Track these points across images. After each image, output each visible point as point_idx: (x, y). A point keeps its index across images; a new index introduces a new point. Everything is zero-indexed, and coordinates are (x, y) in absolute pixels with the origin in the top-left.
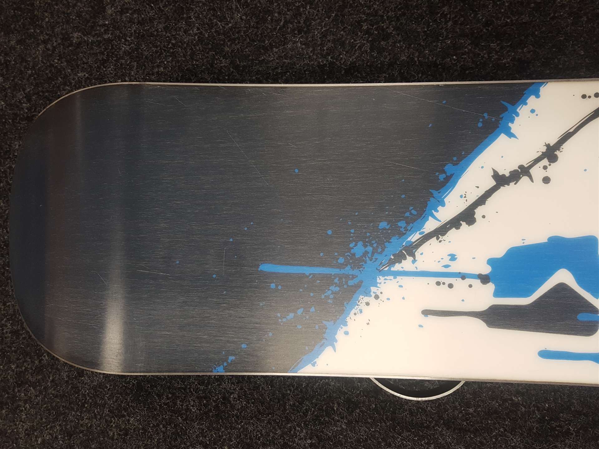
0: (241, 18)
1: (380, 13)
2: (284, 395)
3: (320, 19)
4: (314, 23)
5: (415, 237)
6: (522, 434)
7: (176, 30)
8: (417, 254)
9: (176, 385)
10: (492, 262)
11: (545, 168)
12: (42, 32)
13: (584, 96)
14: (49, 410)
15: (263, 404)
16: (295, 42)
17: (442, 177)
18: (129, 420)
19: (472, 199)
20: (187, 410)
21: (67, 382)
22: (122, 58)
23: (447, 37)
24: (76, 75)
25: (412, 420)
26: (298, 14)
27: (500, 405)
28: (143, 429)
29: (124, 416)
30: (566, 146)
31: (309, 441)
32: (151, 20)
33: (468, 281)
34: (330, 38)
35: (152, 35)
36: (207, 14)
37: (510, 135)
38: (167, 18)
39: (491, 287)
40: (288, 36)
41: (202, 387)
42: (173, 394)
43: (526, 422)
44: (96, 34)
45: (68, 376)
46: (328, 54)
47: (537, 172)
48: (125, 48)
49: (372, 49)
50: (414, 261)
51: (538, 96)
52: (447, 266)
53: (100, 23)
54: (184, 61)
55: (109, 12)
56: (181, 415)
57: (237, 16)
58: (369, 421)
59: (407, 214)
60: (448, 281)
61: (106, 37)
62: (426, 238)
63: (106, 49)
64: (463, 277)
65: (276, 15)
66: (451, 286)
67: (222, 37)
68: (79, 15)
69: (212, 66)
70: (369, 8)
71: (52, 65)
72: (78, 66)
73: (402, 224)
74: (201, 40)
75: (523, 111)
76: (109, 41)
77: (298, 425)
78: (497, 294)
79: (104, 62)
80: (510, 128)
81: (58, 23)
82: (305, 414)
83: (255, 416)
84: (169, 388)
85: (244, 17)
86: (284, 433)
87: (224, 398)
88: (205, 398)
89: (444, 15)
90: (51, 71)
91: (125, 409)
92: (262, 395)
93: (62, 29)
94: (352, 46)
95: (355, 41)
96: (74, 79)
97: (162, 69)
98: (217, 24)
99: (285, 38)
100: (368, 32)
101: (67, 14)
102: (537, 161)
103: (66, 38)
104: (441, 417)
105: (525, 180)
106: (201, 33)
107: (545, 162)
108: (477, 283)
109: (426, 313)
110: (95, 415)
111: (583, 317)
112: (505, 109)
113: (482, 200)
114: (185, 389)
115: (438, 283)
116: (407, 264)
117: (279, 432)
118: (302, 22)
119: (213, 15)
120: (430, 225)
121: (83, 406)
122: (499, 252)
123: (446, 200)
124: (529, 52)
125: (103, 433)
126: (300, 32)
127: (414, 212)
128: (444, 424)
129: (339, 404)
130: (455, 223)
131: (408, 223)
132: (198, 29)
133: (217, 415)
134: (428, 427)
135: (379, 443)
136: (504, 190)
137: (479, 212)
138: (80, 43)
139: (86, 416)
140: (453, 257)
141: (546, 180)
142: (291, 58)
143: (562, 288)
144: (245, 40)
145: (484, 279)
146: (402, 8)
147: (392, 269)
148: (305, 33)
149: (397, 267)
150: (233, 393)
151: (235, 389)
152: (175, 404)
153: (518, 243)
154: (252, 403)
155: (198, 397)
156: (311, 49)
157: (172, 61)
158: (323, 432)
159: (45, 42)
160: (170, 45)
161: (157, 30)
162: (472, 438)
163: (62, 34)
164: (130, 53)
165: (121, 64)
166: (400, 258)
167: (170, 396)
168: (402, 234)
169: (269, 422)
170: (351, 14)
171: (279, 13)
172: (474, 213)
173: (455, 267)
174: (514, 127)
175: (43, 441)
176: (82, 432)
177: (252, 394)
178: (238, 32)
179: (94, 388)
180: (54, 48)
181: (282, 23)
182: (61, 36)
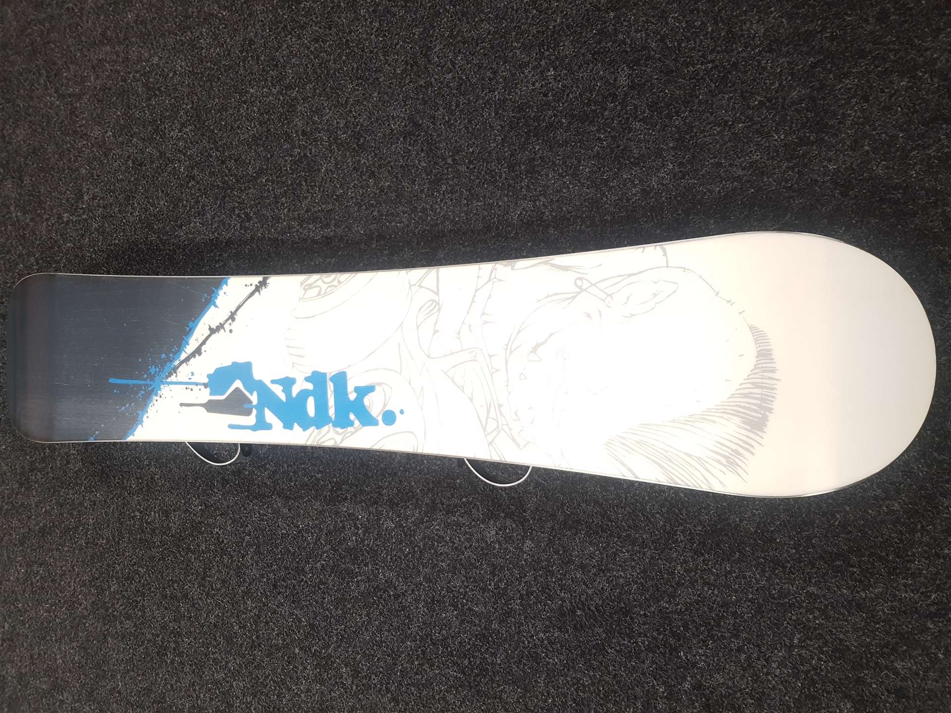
0: (164, 205)
1: (246, 202)
2: (186, 476)
3: (211, 205)
4: (207, 208)
5: (177, 363)
6: (321, 500)
7: (125, 213)
8: (178, 372)
9: (124, 469)
10: (209, 376)
11: (230, 324)
12: (45, 213)
13: (246, 285)
14: (49, 488)
15: (174, 482)
16: (196, 223)
17: (188, 329)
18: (96, 495)
19: (201, 341)
20: (131, 487)
21: (60, 468)
22: (93, 233)
23: (284, 220)
24: (65, 245)
25: (259, 491)
26: (197, 202)
27: (309, 480)
28: (105, 501)
29: (93, 492)
30: (239, 313)
31: (200, 508)
32: (111, 205)
33: (199, 387)
34: (217, 219)
35: (112, 216)
36: (144, 201)
37: (216, 306)
38: (120, 205)
39: (208, 390)
40: (192, 218)
41: (139, 471)
42: (122, 476)
43: (323, 491)
44: (78, 215)
45: (60, 464)
46: (215, 231)
47: (227, 326)
48: (95, 225)
49: (241, 229)
50: (176, 376)
51: (227, 285)
52: (190, 379)
53: (80, 207)
54: (130, 236)
55: (86, 198)
56: (126, 491)
57: (162, 203)
58: (235, 492)
59: (173, 350)
60: (190, 387)
61: (84, 217)
62: (182, 363)
63: (84, 226)
64: (197, 384)
65: (185, 202)
66: (192, 390)
67: (153, 218)
68: (68, 201)
69: (147, 239)
70: (239, 197)
71: (51, 238)
72: (67, 238)
73: (171, 355)
74: (140, 220)
75: (221, 292)
76: (86, 220)
77: (194, 497)
78: (211, 394)
79: (83, 235)
80: (215, 302)
81: (54, 206)
82: (198, 489)
83: (170, 491)
84: (120, 471)
85: (166, 204)
86: (186, 502)
87: (152, 478)
88: (140, 478)
89: (283, 204)
90: (51, 242)
91: (94, 487)
92: (173, 476)
93: (58, 211)
94: (230, 225)
95: (231, 222)
96: (64, 248)
97: (117, 241)
98: (150, 209)
99: (190, 220)
100: (238, 216)
101: (61, 199)
102: (227, 320)
103: (60, 217)
104: (275, 489)
105: (222, 330)
106: (140, 215)
107: (230, 321)
108: (202, 387)
109: (182, 405)
110: (77, 491)
111: (246, 406)
112: (213, 292)
113: (204, 343)
114: (129, 473)
115: (187, 388)
116: (173, 378)
117: (183, 501)
118: (200, 207)
119: (148, 202)
120: (183, 356)
121: (70, 484)
122: (212, 372)
123: (190, 342)
124: (331, 231)
125: (81, 504)
126: (199, 215)
127: (176, 349)
128: (277, 493)
129: (217, 481)
130: (193, 355)
131: (174, 355)
132: (139, 212)
133: (148, 490)
134: (268, 497)
135: (240, 508)
136: (213, 336)
137: (203, 348)
138: (68, 221)
139: (71, 492)
140: (193, 374)
141: (231, 331)
142: (193, 234)
143: (237, 390)
144: (167, 220)
145: (206, 385)
146: (259, 198)
147: (168, 381)
148: (202, 215)
149: (169, 380)
150: (156, 475)
151: (158, 472)
152: (123, 482)
153: (220, 366)
154: (168, 482)
155: (136, 478)
156: (205, 227)
157: (123, 235)
158: (208, 501)
159: (47, 220)
160: (122, 224)
161: (114, 212)
162: (292, 504)
163: (57, 214)
164: (98, 230)
165: (93, 238)
166: (170, 375)
167: (120, 477)
168: (171, 361)
169: (177, 495)
170: (229, 202)
171: (187, 201)
172: (201, 349)
173: (194, 380)
174: (218, 301)
175: (46, 510)
176: (68, 503)
177: (167, 475)
178: (163, 215)
179: (76, 472)
180: (53, 224)
181: (188, 208)
182: (57, 216)
